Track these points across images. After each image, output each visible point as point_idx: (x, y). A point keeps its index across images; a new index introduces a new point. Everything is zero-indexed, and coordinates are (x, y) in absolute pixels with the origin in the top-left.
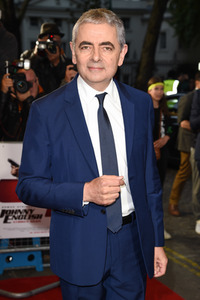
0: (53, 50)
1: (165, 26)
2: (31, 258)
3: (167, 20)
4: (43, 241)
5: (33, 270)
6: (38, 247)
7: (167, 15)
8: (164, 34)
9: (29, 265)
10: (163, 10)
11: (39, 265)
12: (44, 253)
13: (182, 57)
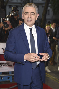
0: (16, 15)
1: (49, 8)
2: (9, 78)
3: (50, 6)
4: (12, 73)
5: (9, 81)
6: (11, 75)
7: (50, 5)
8: (49, 11)
9: (8, 80)
10: (49, 3)
11: (11, 80)
12: (12, 76)
13: (54, 18)
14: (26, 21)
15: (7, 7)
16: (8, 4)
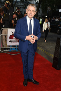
0: (18, 12)
2: (15, 49)
3: (40, 8)
4: (18, 46)
6: (17, 47)
7: (40, 7)
8: (40, 10)
9: (15, 50)
10: (40, 6)
11: (17, 50)
12: (18, 48)
13: (43, 15)
14: (28, 15)
15: (15, 8)
16: (15, 6)
